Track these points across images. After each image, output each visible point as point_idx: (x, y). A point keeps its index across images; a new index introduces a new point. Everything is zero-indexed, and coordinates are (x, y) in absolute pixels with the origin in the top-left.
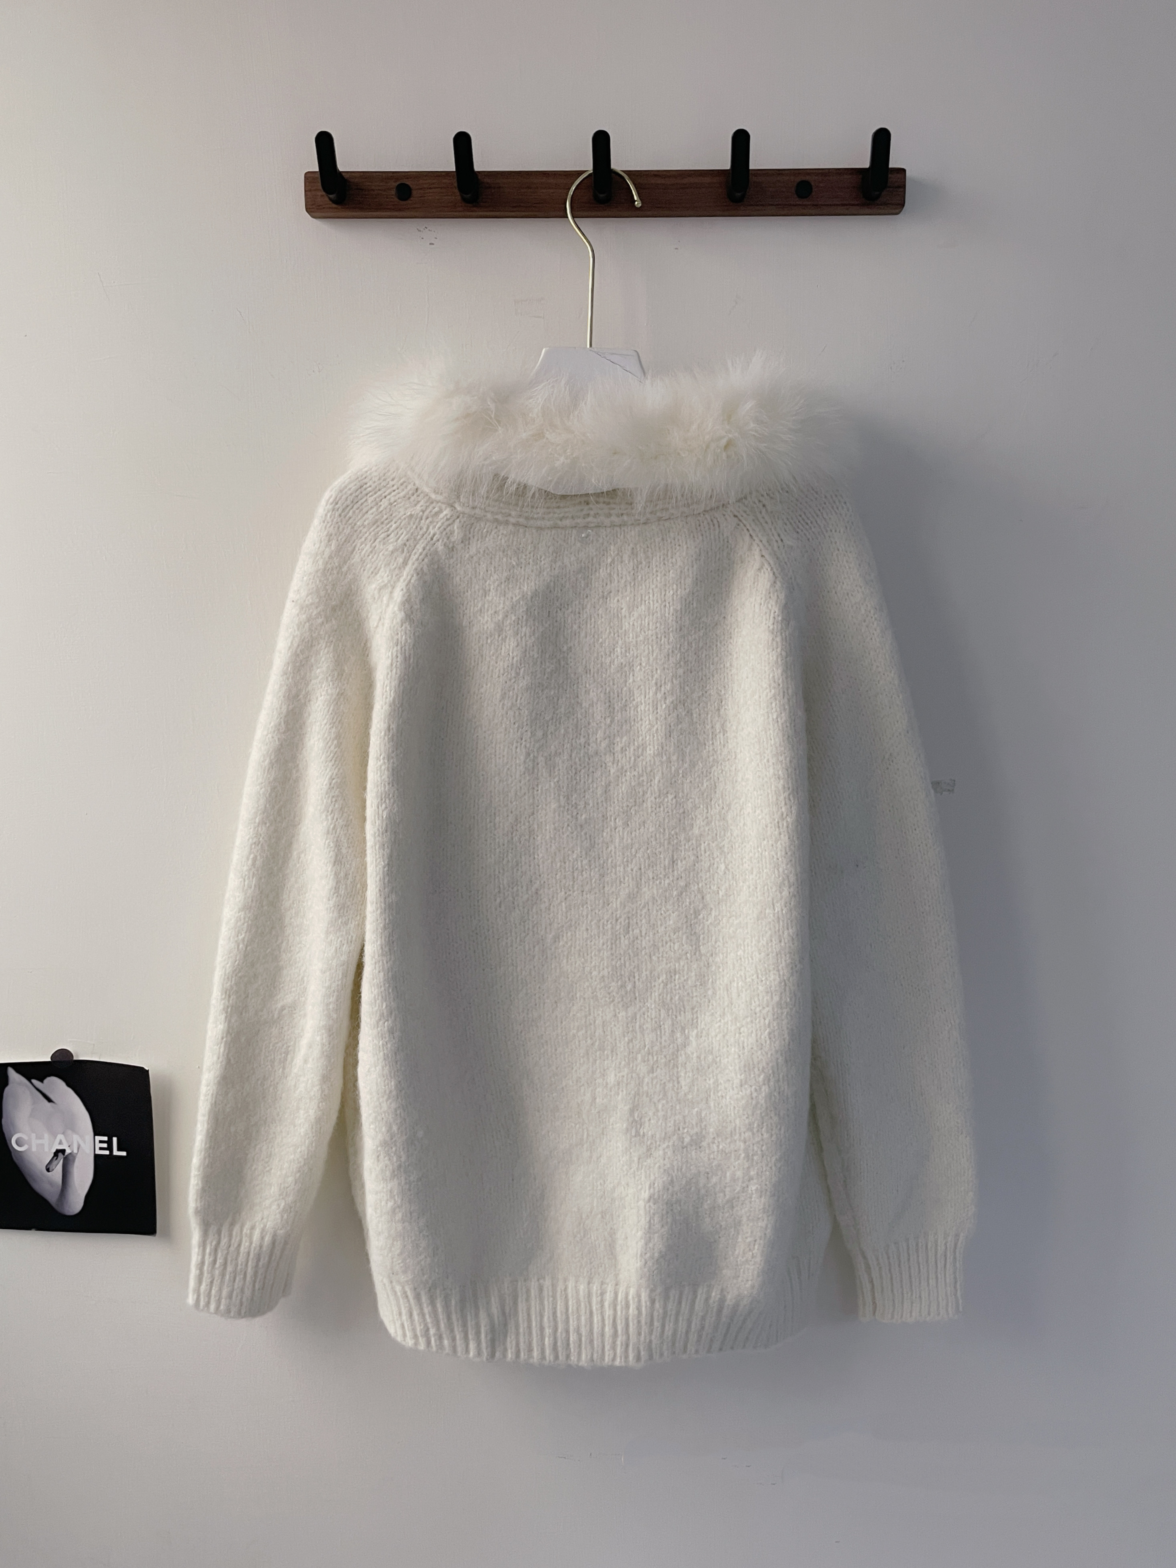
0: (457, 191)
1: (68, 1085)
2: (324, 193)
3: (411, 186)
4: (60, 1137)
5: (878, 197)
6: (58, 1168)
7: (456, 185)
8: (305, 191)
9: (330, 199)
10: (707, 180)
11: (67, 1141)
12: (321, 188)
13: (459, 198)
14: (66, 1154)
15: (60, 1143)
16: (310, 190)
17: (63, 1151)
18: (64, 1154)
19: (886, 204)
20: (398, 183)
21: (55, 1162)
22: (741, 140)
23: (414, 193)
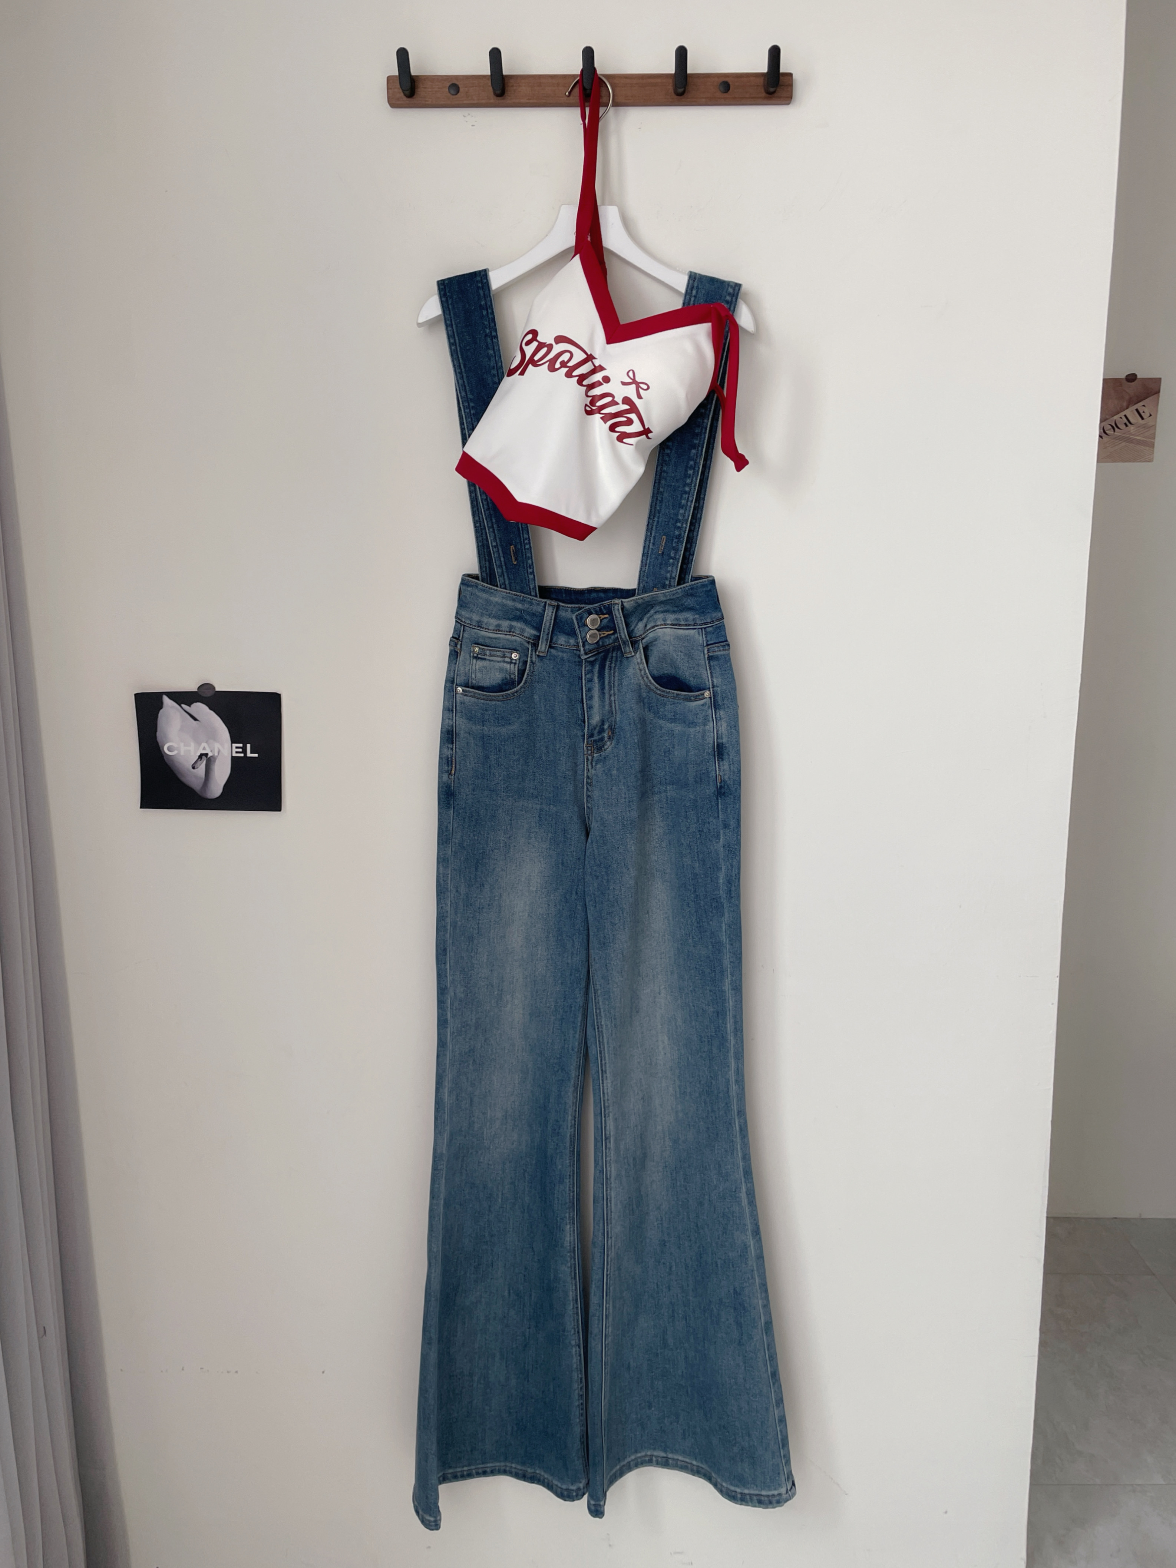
0: (491, 88)
1: (211, 708)
2: (401, 91)
3: (460, 86)
4: (204, 745)
5: (774, 92)
6: (202, 766)
7: (490, 84)
8: (388, 89)
9: (405, 95)
10: (659, 80)
11: (210, 747)
12: (399, 86)
13: (492, 93)
14: (208, 757)
15: (204, 749)
16: (391, 89)
17: (206, 755)
18: (207, 757)
19: (780, 97)
20: (450, 84)
21: (199, 762)
22: (682, 54)
23: (461, 90)
